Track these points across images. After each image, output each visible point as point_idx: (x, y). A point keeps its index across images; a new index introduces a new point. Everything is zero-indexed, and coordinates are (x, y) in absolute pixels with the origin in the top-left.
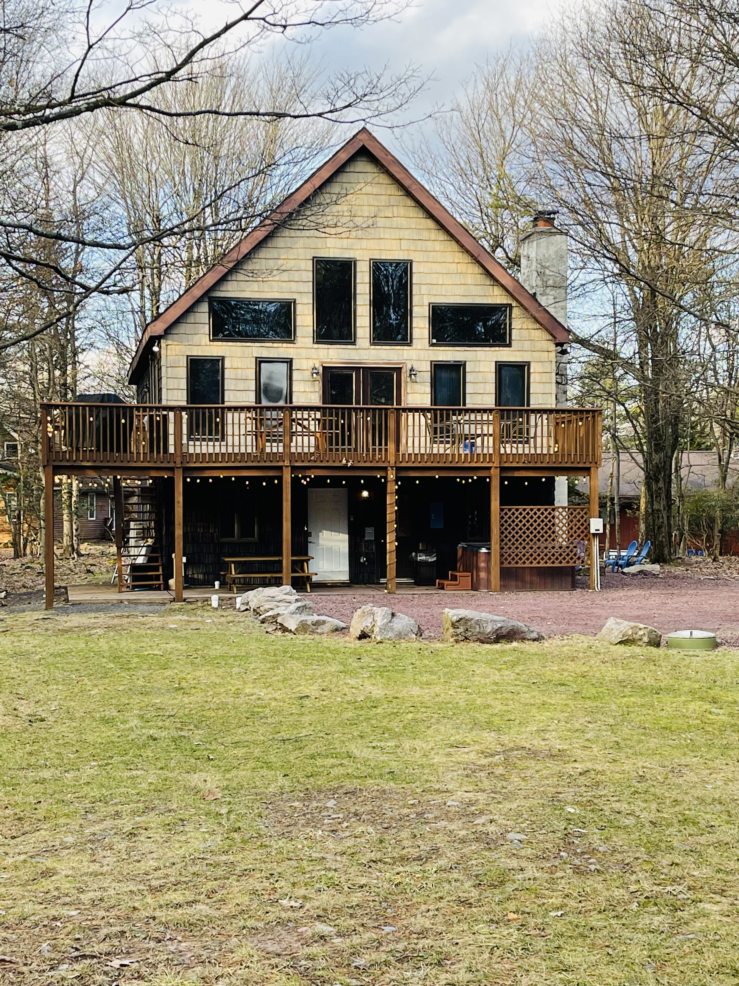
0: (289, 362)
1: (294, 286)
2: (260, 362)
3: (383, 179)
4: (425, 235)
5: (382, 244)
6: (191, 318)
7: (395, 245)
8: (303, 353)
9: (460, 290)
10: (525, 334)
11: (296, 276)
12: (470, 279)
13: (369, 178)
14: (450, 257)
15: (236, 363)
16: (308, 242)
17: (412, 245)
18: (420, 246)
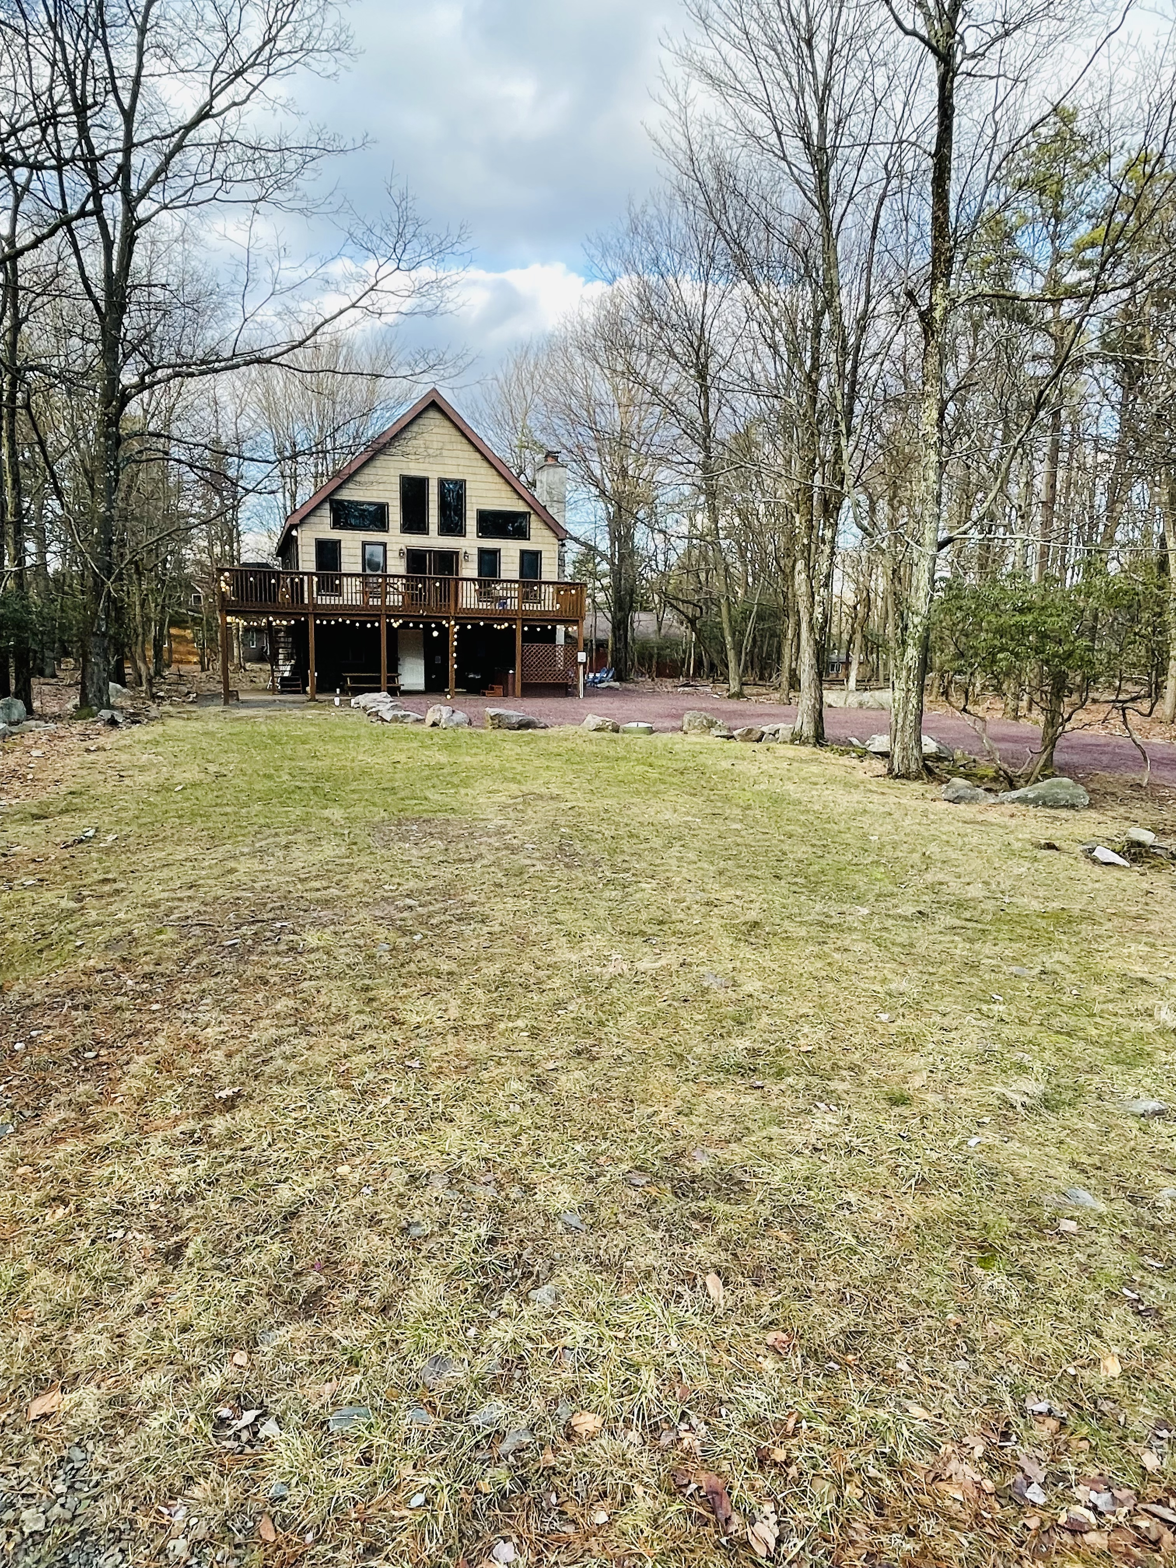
0: (384, 545)
1: (387, 494)
2: (364, 544)
3: (447, 423)
4: (475, 463)
5: (446, 468)
6: (319, 513)
7: (454, 469)
8: (394, 539)
9: (497, 501)
10: (539, 532)
11: (389, 487)
12: (503, 494)
13: (437, 422)
14: (490, 479)
15: (350, 544)
16: (397, 464)
17: (466, 470)
18: (470, 470)
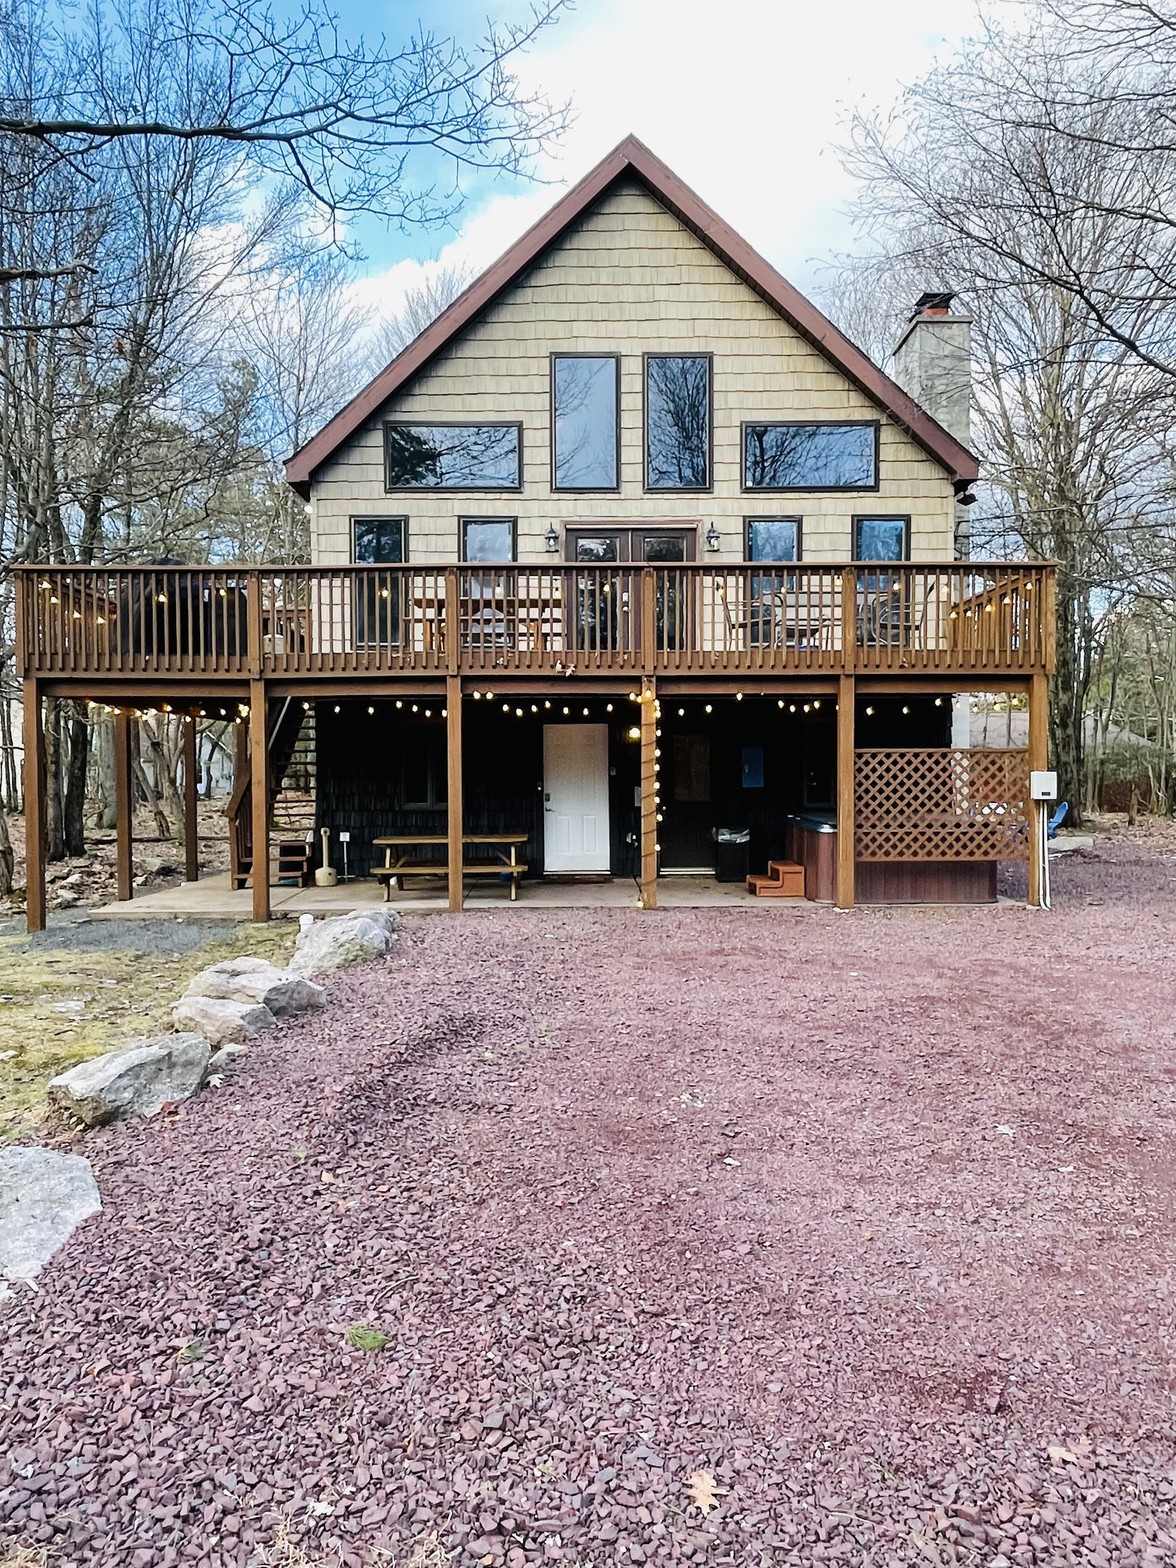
0: (514, 522)
1: (519, 402)
2: (465, 522)
3: (667, 222)
4: (734, 311)
5: (664, 328)
6: (356, 456)
7: (683, 328)
8: (535, 508)
9: (793, 400)
10: (902, 470)
11: (524, 385)
12: (809, 382)
13: (644, 222)
14: (776, 346)
15: (428, 525)
16: (544, 329)
17: (713, 329)
18: (725, 329)
